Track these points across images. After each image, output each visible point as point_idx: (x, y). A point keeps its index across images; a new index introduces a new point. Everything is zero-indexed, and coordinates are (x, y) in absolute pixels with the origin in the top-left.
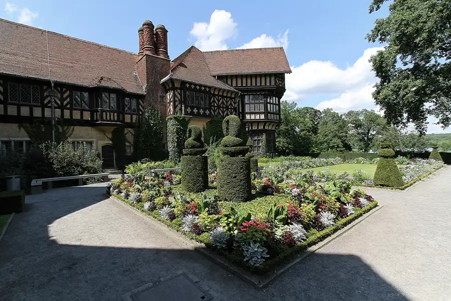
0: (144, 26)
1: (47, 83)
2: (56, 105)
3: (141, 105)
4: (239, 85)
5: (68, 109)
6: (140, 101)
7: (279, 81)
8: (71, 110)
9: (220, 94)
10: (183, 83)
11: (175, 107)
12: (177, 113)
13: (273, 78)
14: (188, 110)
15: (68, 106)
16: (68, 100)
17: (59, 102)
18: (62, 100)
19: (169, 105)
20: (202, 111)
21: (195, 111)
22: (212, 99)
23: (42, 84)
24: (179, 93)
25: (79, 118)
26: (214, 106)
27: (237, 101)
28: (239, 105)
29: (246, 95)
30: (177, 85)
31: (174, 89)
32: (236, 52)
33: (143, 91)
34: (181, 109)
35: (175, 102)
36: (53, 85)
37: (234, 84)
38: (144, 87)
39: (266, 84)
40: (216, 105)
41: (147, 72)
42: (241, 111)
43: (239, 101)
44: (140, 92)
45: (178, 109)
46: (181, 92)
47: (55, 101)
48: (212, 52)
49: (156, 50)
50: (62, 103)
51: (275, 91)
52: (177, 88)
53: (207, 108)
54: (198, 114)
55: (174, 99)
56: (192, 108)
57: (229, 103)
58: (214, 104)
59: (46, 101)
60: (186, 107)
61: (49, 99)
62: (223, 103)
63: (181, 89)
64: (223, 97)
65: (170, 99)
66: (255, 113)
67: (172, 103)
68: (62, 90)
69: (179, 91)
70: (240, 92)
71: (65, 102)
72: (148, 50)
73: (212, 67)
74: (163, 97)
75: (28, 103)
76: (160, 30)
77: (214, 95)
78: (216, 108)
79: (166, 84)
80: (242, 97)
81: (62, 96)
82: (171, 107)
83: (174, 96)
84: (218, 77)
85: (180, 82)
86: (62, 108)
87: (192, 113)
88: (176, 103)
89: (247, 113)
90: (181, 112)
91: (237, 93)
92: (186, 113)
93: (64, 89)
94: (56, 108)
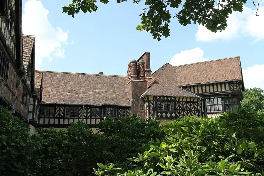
0: (131, 64)
1: (81, 106)
2: (84, 117)
3: (128, 113)
4: (200, 91)
5: (89, 119)
6: (128, 110)
7: (233, 86)
8: (91, 119)
9: (184, 100)
10: (155, 97)
11: (149, 113)
12: (151, 117)
13: (227, 85)
14: (158, 115)
15: (90, 117)
16: (90, 113)
17: (86, 115)
18: (87, 114)
19: (146, 112)
20: (169, 115)
21: (164, 115)
22: (178, 105)
23: (79, 107)
24: (152, 103)
25: (95, 124)
26: (180, 110)
27: (200, 104)
28: (201, 107)
29: (207, 99)
30: (151, 98)
31: (149, 101)
32: (200, 65)
33: (129, 104)
34: (154, 114)
35: (149, 109)
36: (84, 106)
37: (196, 92)
38: (130, 101)
39: (221, 90)
40: (181, 109)
41: (132, 92)
42: (203, 111)
43: (201, 104)
44: (127, 105)
45: (151, 115)
46: (154, 102)
47: (84, 115)
48: (181, 66)
49: (138, 77)
50: (87, 116)
51: (230, 95)
52: (150, 101)
53: (173, 112)
54: (166, 117)
55: (149, 108)
56: (162, 113)
57: (193, 106)
58: (179, 108)
59: (80, 115)
60: (157, 113)
61: (81, 114)
62: (187, 107)
63: (153, 101)
64: (187, 102)
65: (147, 108)
66: (215, 113)
67: (147, 111)
68: (87, 108)
69: (152, 102)
70: (201, 98)
71: (88, 115)
72: (133, 78)
73: (179, 79)
74: (142, 106)
75: (72, 117)
76: (140, 64)
77: (179, 102)
78: (181, 111)
79: (144, 98)
80: (204, 100)
81: (87, 112)
82: (147, 114)
83: (149, 106)
84: (182, 87)
85: (153, 97)
86: (87, 118)
87: (162, 117)
88: (151, 111)
89: (209, 113)
90: (154, 116)
91: (198, 98)
92: (157, 117)
93: (88, 108)
94: (84, 118)
